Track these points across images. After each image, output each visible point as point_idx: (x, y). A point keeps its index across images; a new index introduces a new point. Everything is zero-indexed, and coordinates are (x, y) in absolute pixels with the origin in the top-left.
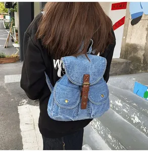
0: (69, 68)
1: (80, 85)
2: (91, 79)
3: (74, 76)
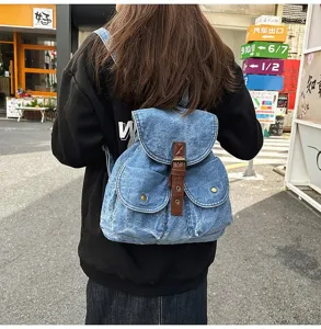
0: (145, 128)
1: (167, 163)
2: (188, 152)
3: (155, 143)
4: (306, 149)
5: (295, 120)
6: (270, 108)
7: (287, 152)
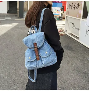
4: (69, 23)
5: (66, 16)
6: (59, 12)
7: (64, 24)
